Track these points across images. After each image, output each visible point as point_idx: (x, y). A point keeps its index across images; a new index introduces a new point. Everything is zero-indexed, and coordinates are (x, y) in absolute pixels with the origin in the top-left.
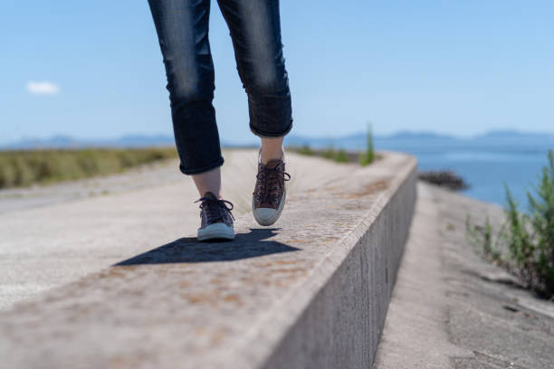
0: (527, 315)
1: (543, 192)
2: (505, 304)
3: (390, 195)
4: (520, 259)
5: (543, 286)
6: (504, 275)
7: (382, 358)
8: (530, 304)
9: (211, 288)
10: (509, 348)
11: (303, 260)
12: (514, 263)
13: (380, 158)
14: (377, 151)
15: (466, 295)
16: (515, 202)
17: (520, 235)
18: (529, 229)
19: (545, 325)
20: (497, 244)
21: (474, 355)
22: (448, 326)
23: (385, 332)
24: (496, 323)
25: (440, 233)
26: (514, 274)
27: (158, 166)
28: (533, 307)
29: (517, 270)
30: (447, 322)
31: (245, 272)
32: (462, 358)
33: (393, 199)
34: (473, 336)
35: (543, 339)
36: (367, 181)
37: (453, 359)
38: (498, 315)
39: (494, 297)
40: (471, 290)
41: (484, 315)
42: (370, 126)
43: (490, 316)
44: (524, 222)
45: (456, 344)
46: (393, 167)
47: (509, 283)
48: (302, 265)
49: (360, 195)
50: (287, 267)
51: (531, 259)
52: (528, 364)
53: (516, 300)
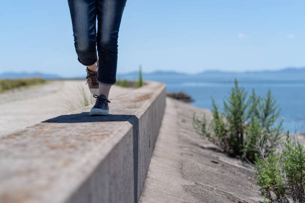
0: (223, 165)
1: (232, 102)
2: (212, 160)
3: (151, 102)
4: (220, 136)
5: (232, 151)
6: (212, 145)
7: (147, 185)
8: (225, 160)
9: (61, 143)
10: (213, 181)
11: (107, 131)
12: (217, 138)
13: (146, 84)
14: (144, 81)
15: (191, 155)
16: (217, 107)
17: (220, 124)
18: (225, 121)
19: (232, 170)
20: (208, 129)
21: (195, 185)
22: (182, 170)
23: (149, 173)
24: (207, 169)
25: (178, 124)
26: (217, 145)
27: (23, 88)
28: (226, 161)
29: (219, 143)
30: (181, 168)
31: (78, 136)
32: (189, 186)
33: (153, 104)
34: (194, 175)
35: (232, 177)
36: (139, 95)
37: (184, 186)
38: (208, 165)
39: (206, 156)
40: (195, 153)
41: (200, 164)
42: (140, 67)
43: (204, 166)
44: (222, 118)
45: (186, 179)
46: (153, 88)
47: (214, 149)
48: (107, 133)
49: (135, 102)
50: (99, 134)
51: (226, 137)
52: (224, 189)
53: (217, 158)
